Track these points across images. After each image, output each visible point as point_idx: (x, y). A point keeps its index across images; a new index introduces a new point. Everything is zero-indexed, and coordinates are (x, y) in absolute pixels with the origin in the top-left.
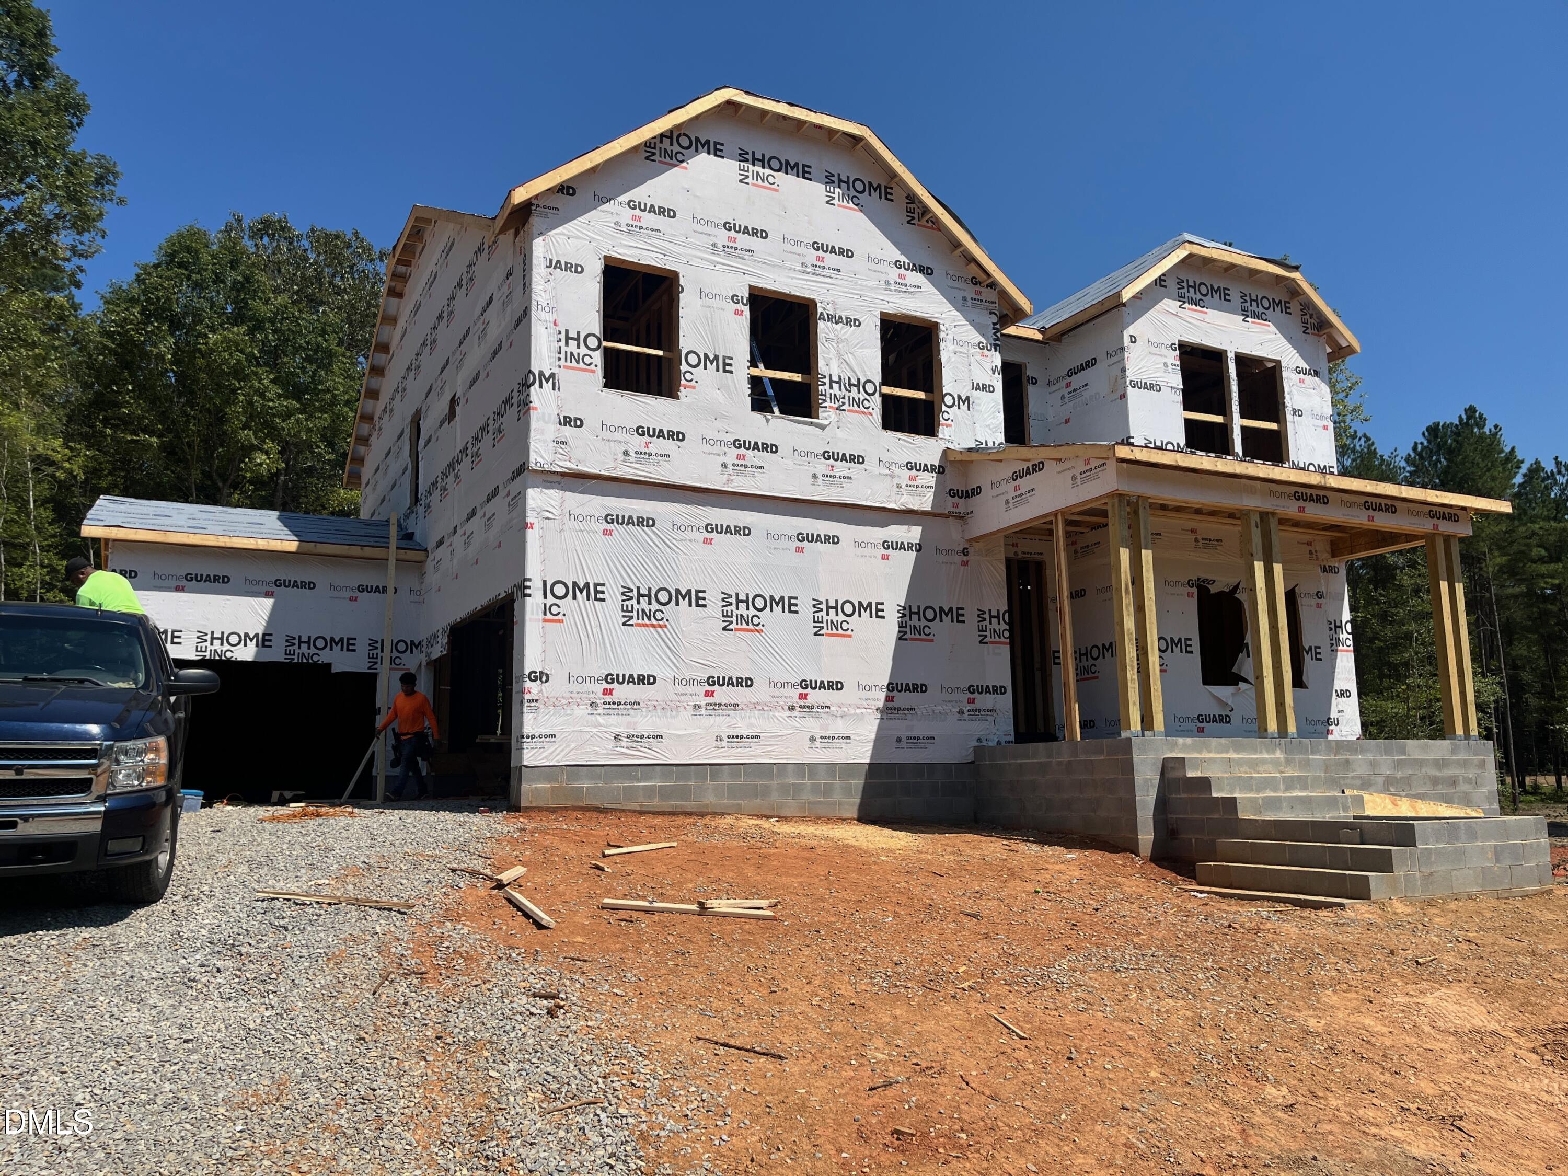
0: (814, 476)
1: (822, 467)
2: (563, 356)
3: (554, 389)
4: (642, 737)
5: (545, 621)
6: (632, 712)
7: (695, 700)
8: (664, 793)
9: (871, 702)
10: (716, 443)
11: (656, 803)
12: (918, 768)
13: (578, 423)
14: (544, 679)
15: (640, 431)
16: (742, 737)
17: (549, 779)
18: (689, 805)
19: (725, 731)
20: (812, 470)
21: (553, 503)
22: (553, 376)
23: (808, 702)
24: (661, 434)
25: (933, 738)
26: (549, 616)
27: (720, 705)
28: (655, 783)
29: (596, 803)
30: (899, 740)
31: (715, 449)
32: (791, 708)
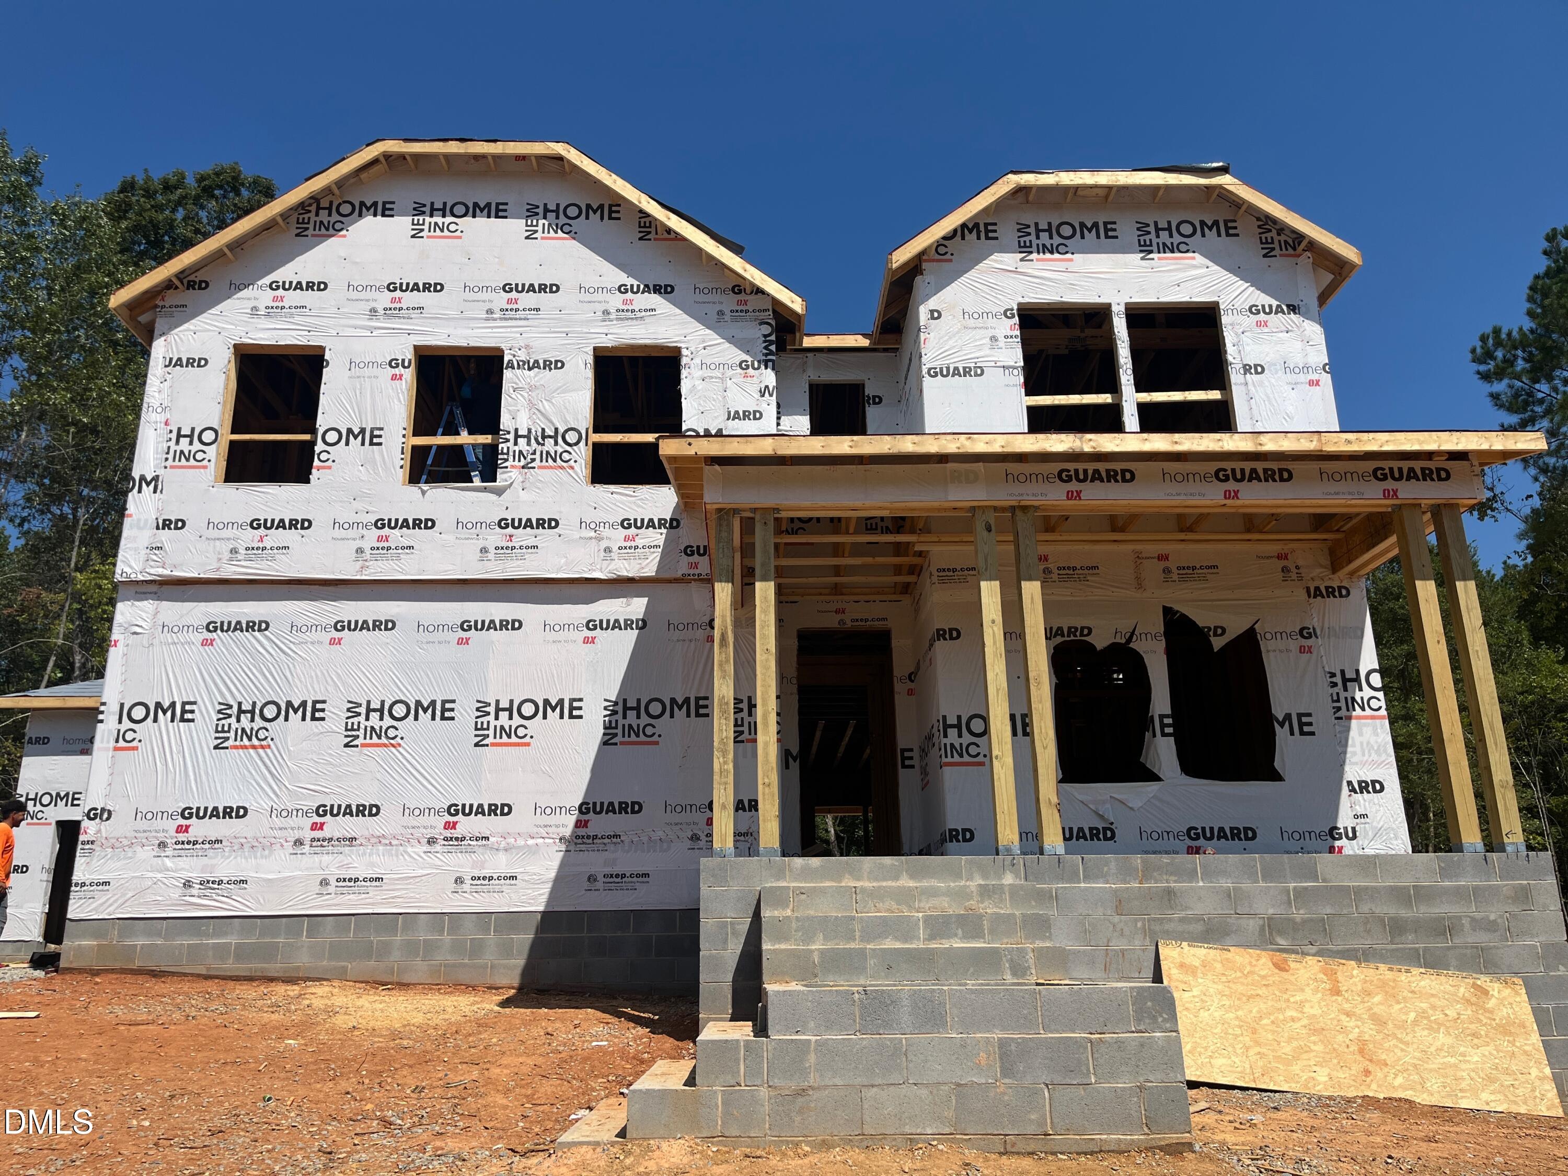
0: (484, 550)
1: (496, 537)
2: (171, 456)
3: (155, 492)
4: (220, 882)
5: (116, 749)
6: (211, 853)
7: (297, 834)
8: (241, 952)
9: (550, 830)
10: (351, 526)
11: (230, 966)
12: (621, 918)
13: (180, 524)
14: (105, 816)
15: (255, 524)
16: (356, 880)
17: (96, 935)
18: (273, 968)
19: (334, 872)
20: (481, 544)
21: (144, 615)
22: (156, 479)
23: (457, 833)
24: (281, 525)
25: (648, 875)
26: (122, 743)
27: (330, 840)
28: (232, 940)
29: (151, 964)
30: (592, 878)
31: (351, 533)
32: (431, 841)
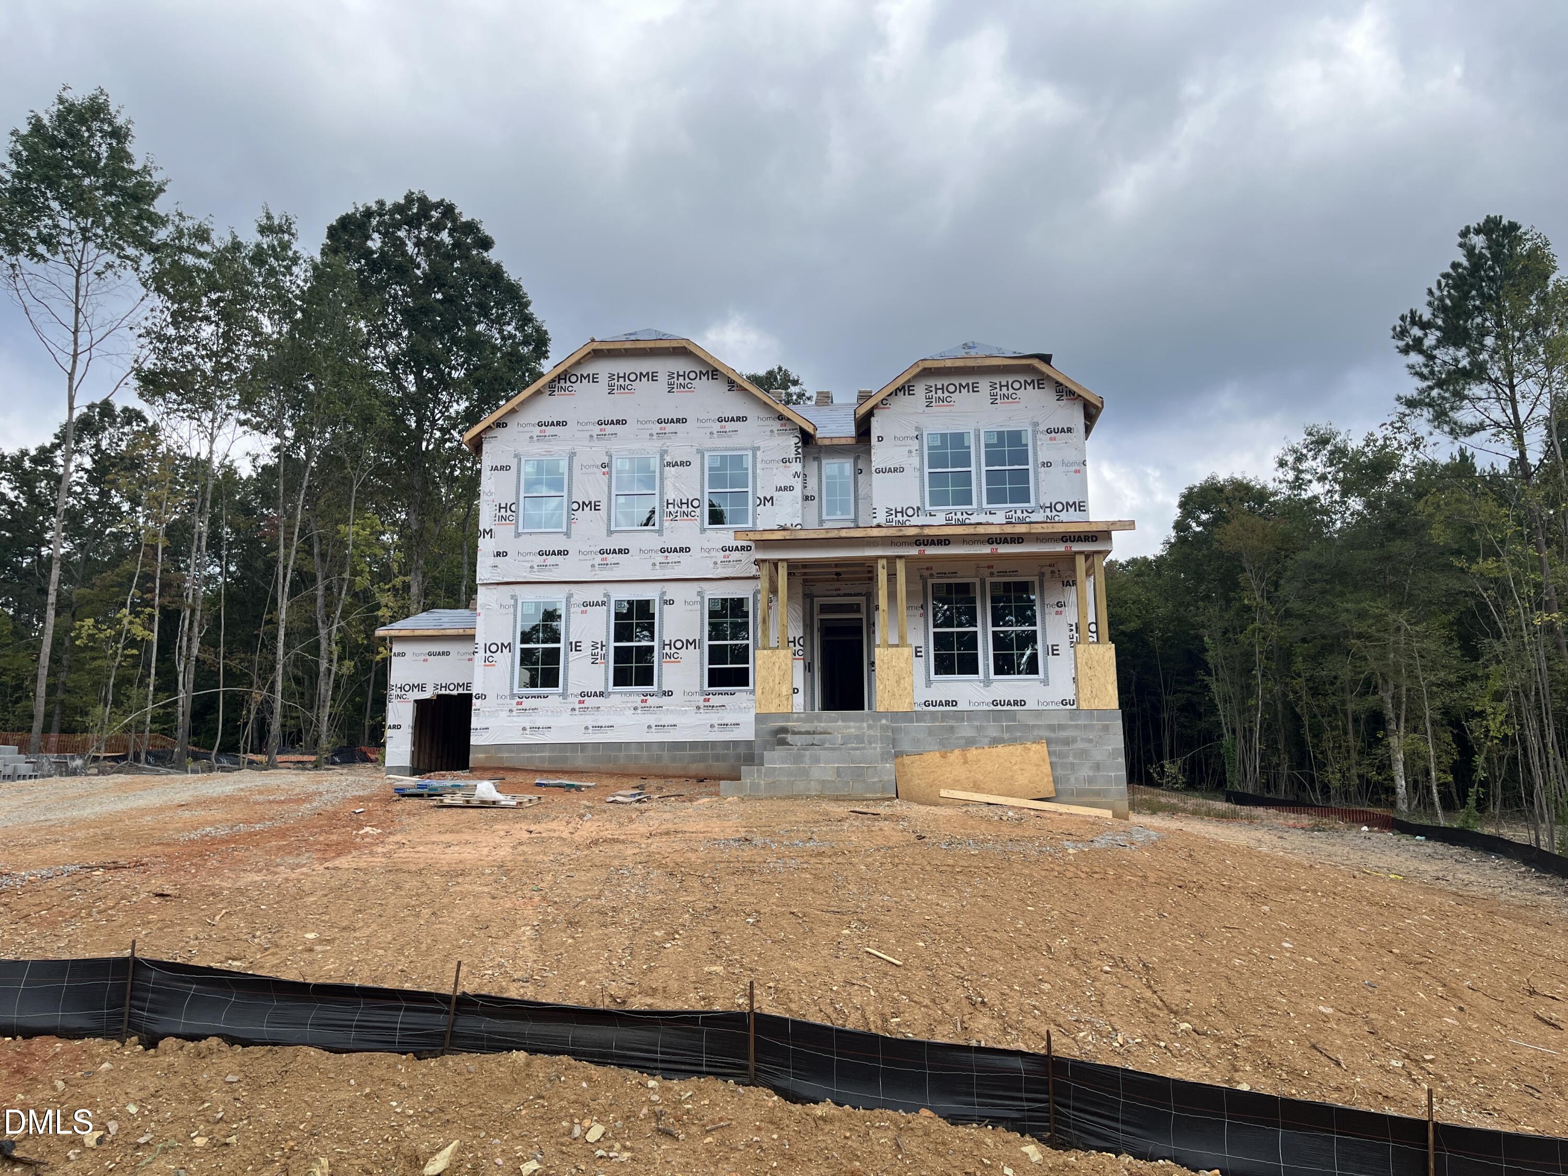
0: (654, 564)
1: (660, 557)
2: (497, 518)
3: (491, 537)
4: (539, 728)
5: (486, 665)
6: (533, 714)
7: (572, 706)
8: (551, 760)
9: (692, 703)
10: (587, 553)
11: (546, 766)
12: (726, 744)
13: (505, 554)
14: (484, 697)
16: (601, 727)
17: (485, 752)
18: (567, 767)
19: (590, 724)
20: (652, 561)
21: (492, 600)
22: (491, 530)
23: (647, 705)
26: (488, 663)
27: (588, 708)
28: (547, 754)
29: (511, 765)
30: (712, 726)
31: (588, 557)
32: (635, 709)
